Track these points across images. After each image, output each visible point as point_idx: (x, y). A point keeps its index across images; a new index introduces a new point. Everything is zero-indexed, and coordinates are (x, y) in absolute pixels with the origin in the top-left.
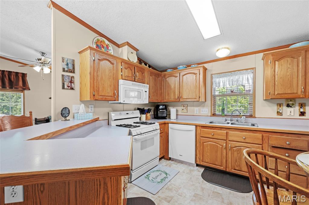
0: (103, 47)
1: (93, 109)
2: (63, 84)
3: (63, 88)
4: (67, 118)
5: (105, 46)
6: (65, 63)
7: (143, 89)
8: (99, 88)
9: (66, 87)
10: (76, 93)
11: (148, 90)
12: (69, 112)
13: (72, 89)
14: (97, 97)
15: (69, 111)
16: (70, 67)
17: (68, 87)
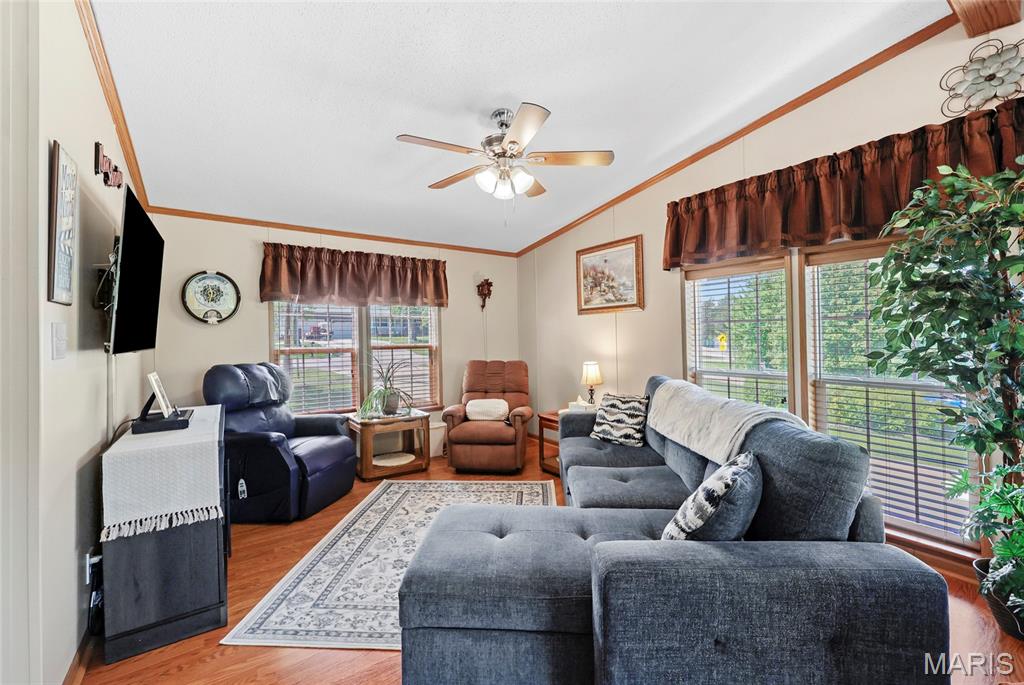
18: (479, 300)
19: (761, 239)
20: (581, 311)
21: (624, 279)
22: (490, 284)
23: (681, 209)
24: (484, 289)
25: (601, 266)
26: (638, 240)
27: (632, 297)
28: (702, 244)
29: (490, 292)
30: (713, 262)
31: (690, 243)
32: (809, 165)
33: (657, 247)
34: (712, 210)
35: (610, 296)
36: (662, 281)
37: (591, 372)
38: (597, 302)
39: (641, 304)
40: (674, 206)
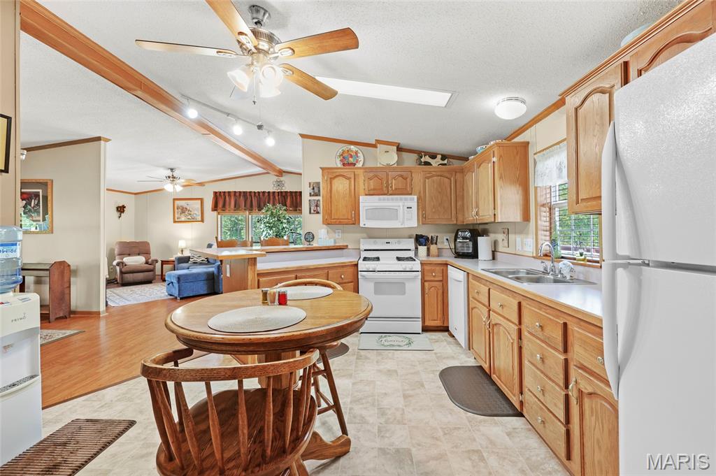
0: (351, 156)
1: (340, 234)
2: (310, 209)
3: (310, 213)
4: (311, 243)
5: (353, 154)
6: (312, 187)
7: (401, 204)
8: (331, 211)
9: (312, 211)
10: (320, 217)
11: (414, 205)
12: (314, 238)
13: (318, 213)
14: (329, 221)
15: (313, 235)
16: (316, 190)
17: (314, 211)
18: (117, 214)
19: (239, 207)
20: (175, 222)
21: (196, 212)
22: (125, 207)
23: (218, 194)
24: (121, 209)
25: (185, 206)
26: (202, 200)
27: (199, 218)
28: (224, 206)
29: (123, 211)
30: (227, 211)
31: (220, 205)
32: (250, 192)
33: (209, 203)
34: (227, 197)
35: (189, 217)
36: (210, 215)
37: (182, 244)
38: (183, 219)
39: (202, 221)
40: (215, 193)
